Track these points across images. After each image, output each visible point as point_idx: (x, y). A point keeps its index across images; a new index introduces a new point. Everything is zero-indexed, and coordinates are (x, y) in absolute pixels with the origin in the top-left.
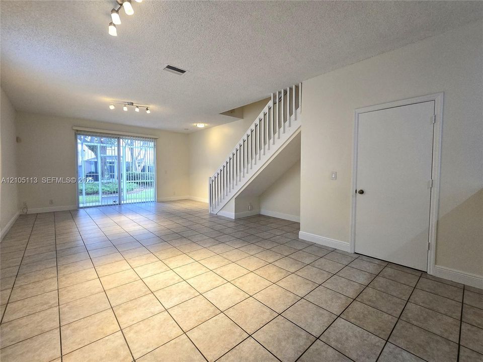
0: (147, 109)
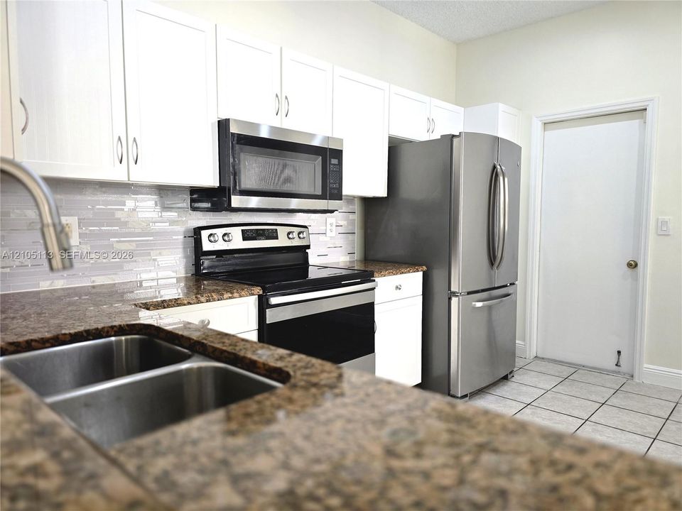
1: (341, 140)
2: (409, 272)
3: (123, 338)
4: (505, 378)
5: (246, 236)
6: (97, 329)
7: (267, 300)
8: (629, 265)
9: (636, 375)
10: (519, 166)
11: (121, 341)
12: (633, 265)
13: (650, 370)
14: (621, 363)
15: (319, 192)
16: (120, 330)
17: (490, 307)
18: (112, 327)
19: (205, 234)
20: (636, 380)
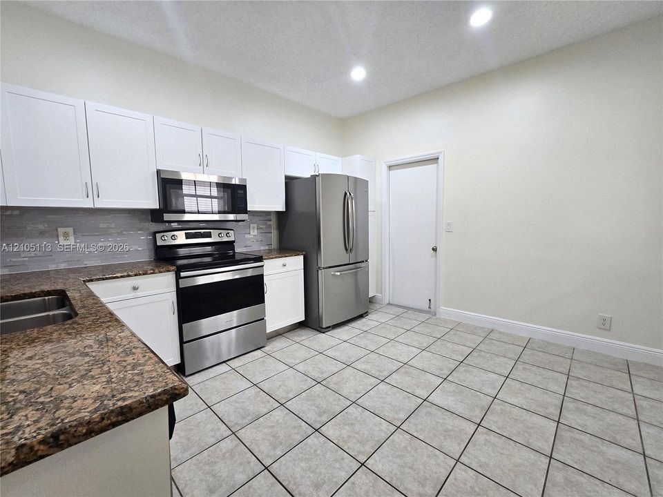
1: (246, 180)
2: (292, 256)
3: (46, 298)
4: (361, 316)
5: (188, 236)
6: (31, 293)
7: (180, 275)
8: (433, 249)
9: (437, 314)
10: (367, 192)
11: (45, 299)
12: (435, 250)
13: (445, 311)
14: (432, 307)
15: (230, 210)
16: (49, 293)
17: (356, 273)
18: (43, 292)
19: (158, 236)
20: (437, 316)
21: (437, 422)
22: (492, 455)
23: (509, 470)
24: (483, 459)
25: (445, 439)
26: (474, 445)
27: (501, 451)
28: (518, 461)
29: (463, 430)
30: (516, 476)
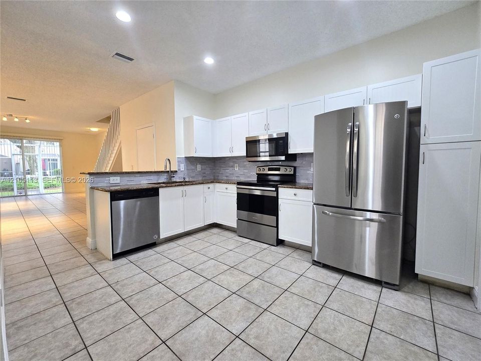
0: (26, 119)
15: (275, 154)
21: (177, 316)
22: (133, 339)
23: (116, 344)
24: (133, 331)
25: (160, 316)
26: (146, 331)
27: (132, 347)
28: (118, 354)
29: (163, 329)
30: (110, 346)
